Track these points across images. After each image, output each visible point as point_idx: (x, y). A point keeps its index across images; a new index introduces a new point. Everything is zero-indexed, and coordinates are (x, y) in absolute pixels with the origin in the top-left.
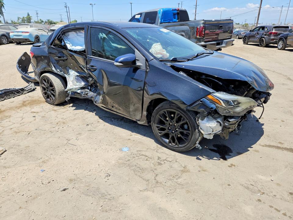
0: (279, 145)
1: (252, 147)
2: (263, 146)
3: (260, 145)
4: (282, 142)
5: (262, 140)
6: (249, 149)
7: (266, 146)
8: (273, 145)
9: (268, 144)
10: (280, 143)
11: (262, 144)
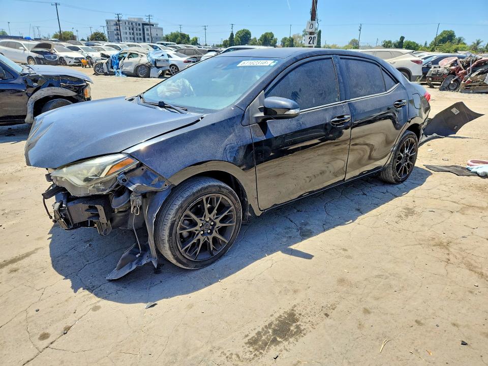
0: (14, 266)
1: (48, 239)
2: (37, 249)
3: (43, 248)
4: (13, 274)
5: (44, 256)
6: (51, 236)
7: (33, 252)
8: (24, 260)
9: (32, 255)
10: (15, 271)
11: (40, 251)
